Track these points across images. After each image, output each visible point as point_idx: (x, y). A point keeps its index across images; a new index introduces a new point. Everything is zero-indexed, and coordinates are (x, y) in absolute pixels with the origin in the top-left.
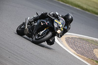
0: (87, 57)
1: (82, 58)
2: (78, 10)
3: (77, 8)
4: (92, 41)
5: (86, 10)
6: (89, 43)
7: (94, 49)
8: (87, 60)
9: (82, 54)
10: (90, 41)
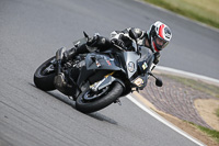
0: (180, 117)
1: (167, 119)
2: (158, 11)
3: (159, 8)
4: (191, 81)
5: (178, 11)
6: (183, 85)
7: (194, 99)
8: (179, 125)
9: (169, 111)
10: (186, 82)
